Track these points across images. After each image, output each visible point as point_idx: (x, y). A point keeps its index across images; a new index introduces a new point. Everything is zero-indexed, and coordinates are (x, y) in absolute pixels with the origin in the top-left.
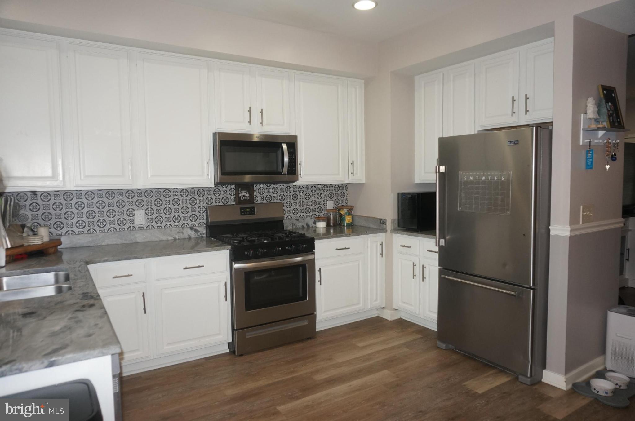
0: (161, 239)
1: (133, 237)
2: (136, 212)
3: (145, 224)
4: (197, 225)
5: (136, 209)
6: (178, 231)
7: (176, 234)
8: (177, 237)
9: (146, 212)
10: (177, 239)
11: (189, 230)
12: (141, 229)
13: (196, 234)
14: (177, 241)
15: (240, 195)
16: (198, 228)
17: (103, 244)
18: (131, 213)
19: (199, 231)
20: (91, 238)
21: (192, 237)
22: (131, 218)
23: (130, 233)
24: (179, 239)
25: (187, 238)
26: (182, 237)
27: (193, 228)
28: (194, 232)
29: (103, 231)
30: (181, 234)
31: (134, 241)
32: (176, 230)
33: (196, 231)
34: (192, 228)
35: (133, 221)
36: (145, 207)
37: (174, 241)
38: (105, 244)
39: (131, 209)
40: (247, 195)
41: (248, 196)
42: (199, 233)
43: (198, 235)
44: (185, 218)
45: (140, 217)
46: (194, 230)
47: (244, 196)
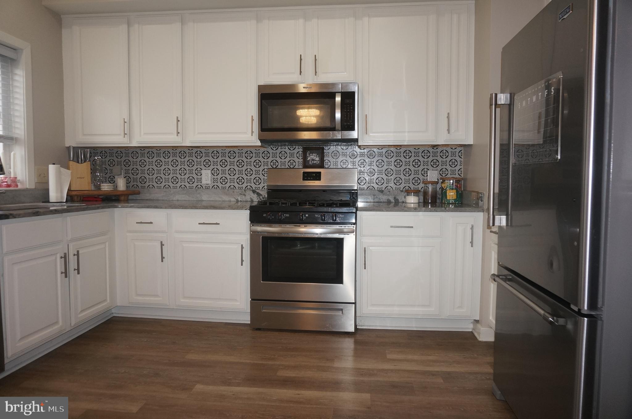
0: (224, 200)
1: (198, 196)
2: (203, 172)
3: (211, 184)
4: (261, 189)
5: (204, 169)
6: (240, 193)
7: (239, 196)
8: (240, 199)
9: (213, 172)
10: (239, 201)
11: (252, 194)
12: (207, 188)
13: (258, 197)
14: (240, 203)
15: (309, 159)
16: (261, 193)
17: (174, 199)
18: (199, 173)
19: (261, 195)
20: (165, 193)
21: (254, 201)
22: (199, 177)
23: (196, 191)
24: (241, 201)
25: (250, 201)
26: (244, 200)
27: (256, 191)
28: (257, 196)
29: (175, 188)
30: (244, 197)
31: (199, 199)
32: (239, 192)
33: (259, 194)
34: (254, 192)
35: (200, 180)
36: (212, 167)
37: (236, 203)
38: (175, 199)
39: (199, 169)
40: (317, 159)
41: (318, 161)
42: (261, 197)
43: (260, 199)
44: (249, 181)
45: (206, 177)
46: (256, 193)
47: (313, 160)
